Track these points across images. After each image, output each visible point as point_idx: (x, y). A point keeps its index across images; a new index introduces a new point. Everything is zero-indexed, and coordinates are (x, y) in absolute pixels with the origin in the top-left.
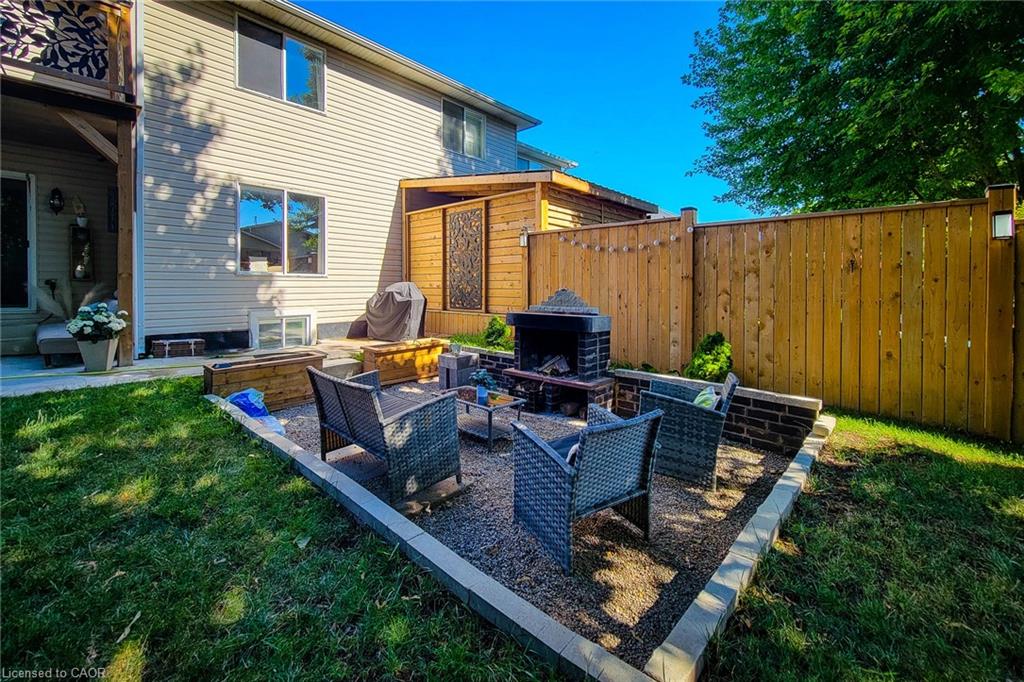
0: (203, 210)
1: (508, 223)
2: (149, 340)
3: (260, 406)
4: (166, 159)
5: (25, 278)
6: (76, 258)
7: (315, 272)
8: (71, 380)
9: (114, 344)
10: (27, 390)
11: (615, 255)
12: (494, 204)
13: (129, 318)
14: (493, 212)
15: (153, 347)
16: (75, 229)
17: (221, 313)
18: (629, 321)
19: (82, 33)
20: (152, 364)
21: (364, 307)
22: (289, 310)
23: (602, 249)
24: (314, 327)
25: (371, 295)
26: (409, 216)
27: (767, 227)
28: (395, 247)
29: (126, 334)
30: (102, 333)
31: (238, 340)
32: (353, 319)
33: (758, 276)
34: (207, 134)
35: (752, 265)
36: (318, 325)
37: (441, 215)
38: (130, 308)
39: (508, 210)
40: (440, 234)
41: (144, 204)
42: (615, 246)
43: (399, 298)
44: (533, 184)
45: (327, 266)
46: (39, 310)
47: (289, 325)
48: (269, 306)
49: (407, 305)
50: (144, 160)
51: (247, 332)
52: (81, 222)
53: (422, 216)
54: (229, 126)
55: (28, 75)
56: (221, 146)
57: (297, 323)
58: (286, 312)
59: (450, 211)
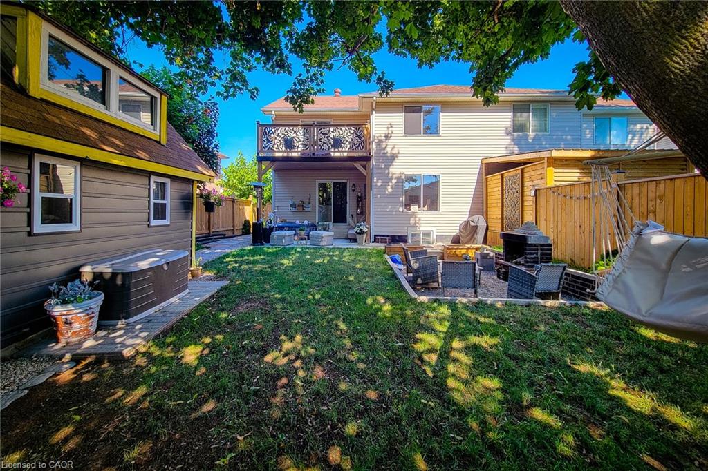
0: (392, 188)
1: (533, 181)
2: (375, 236)
3: (399, 260)
4: (380, 170)
5: (346, 214)
6: (358, 207)
7: (437, 210)
8: (355, 246)
9: (365, 236)
10: (346, 247)
11: (577, 200)
12: (526, 170)
13: (369, 228)
14: (526, 175)
15: (376, 239)
16: (358, 197)
17: (398, 228)
18: (585, 242)
19: (358, 136)
20: (375, 244)
21: (458, 228)
22: (423, 228)
23: (571, 198)
24: (435, 237)
25: (461, 222)
26: (487, 179)
27: (660, 183)
28: (479, 196)
29: (369, 233)
30: (361, 233)
31: (403, 239)
32: (454, 234)
33: (655, 215)
34: (394, 157)
35: (652, 208)
36: (437, 236)
37: (500, 177)
38: (370, 225)
39: (533, 173)
40: (500, 189)
41: (374, 187)
42: (578, 196)
43: (472, 224)
44: (543, 159)
45: (441, 207)
46: (349, 225)
47: (424, 235)
48: (415, 226)
49: (476, 227)
50: (374, 172)
51: (407, 236)
52: (359, 194)
53: (493, 178)
54: (401, 152)
55: (345, 154)
56: (397, 161)
57: (428, 234)
58: (422, 229)
59: (505, 175)
